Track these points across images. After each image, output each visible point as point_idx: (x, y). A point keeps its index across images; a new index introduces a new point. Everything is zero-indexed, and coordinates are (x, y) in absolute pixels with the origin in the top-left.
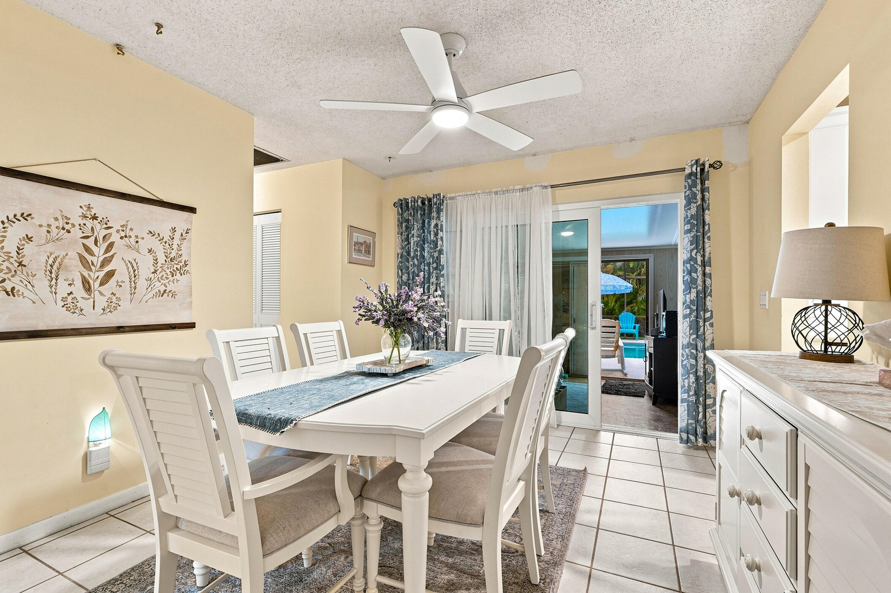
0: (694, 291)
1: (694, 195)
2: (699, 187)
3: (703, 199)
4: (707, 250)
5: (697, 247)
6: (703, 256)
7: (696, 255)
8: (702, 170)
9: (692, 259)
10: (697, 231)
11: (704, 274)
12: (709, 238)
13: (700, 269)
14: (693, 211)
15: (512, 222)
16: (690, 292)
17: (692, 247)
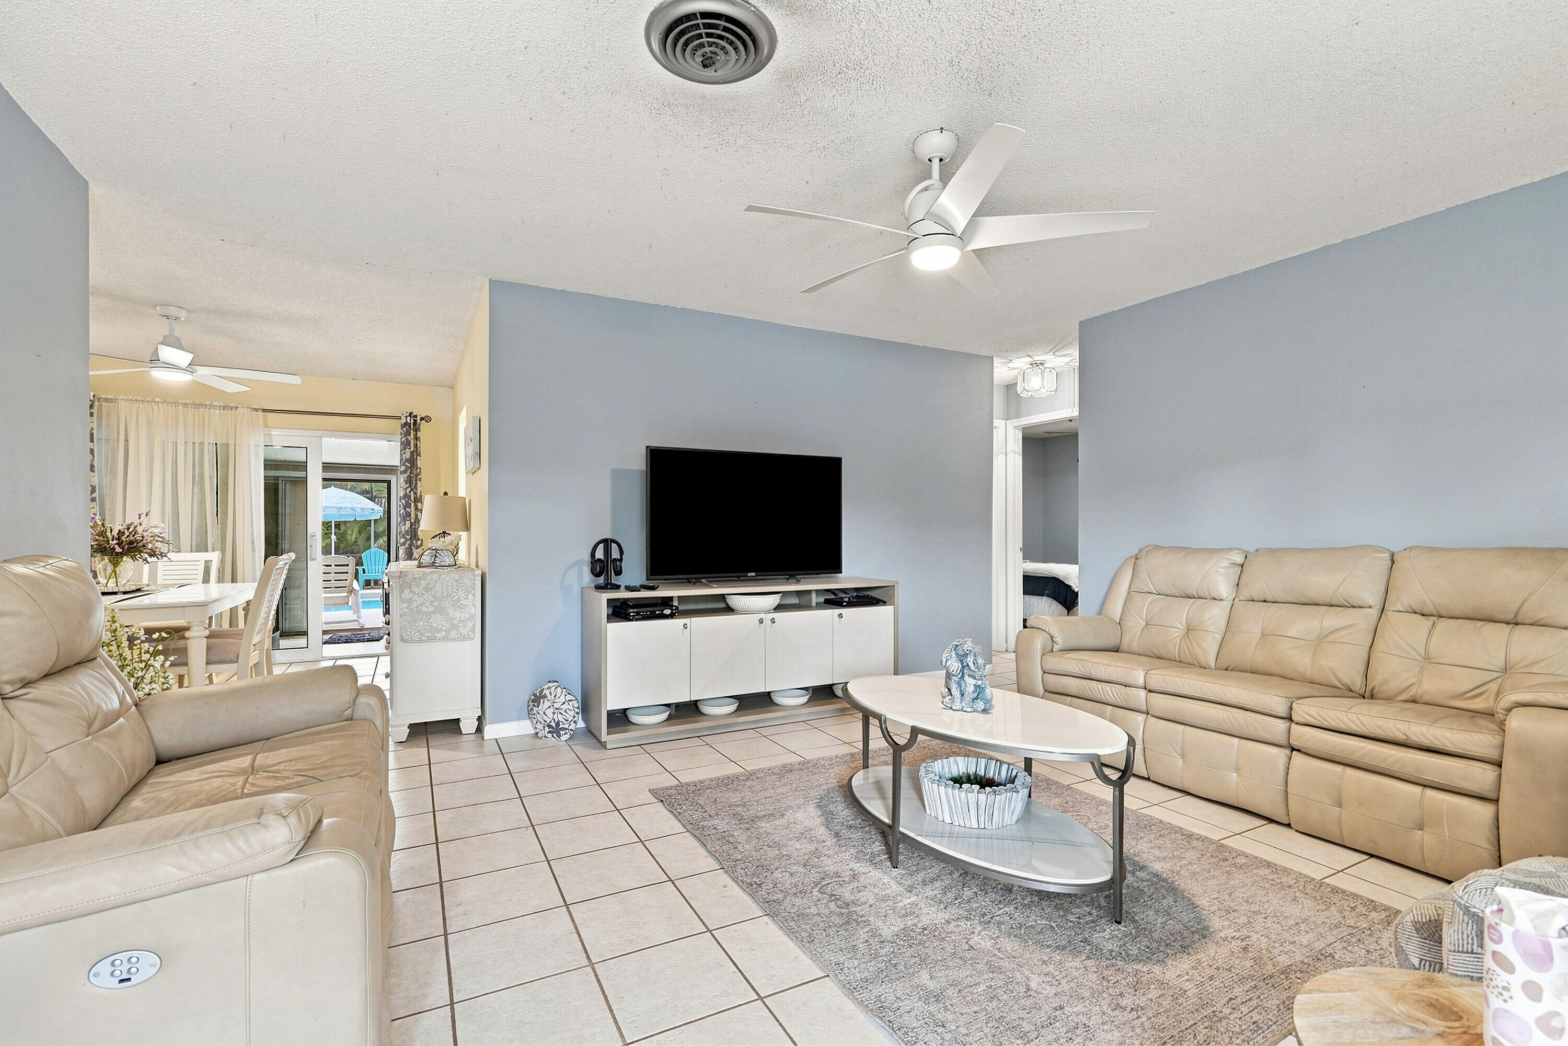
0: (408, 523)
1: (408, 443)
2: (412, 436)
3: (416, 446)
4: (419, 489)
5: (410, 486)
6: (415, 494)
7: (410, 492)
8: (415, 422)
9: (406, 496)
10: (410, 473)
11: (416, 508)
12: (420, 480)
13: (413, 504)
14: (408, 455)
15: (210, 439)
16: (405, 524)
17: (407, 486)
